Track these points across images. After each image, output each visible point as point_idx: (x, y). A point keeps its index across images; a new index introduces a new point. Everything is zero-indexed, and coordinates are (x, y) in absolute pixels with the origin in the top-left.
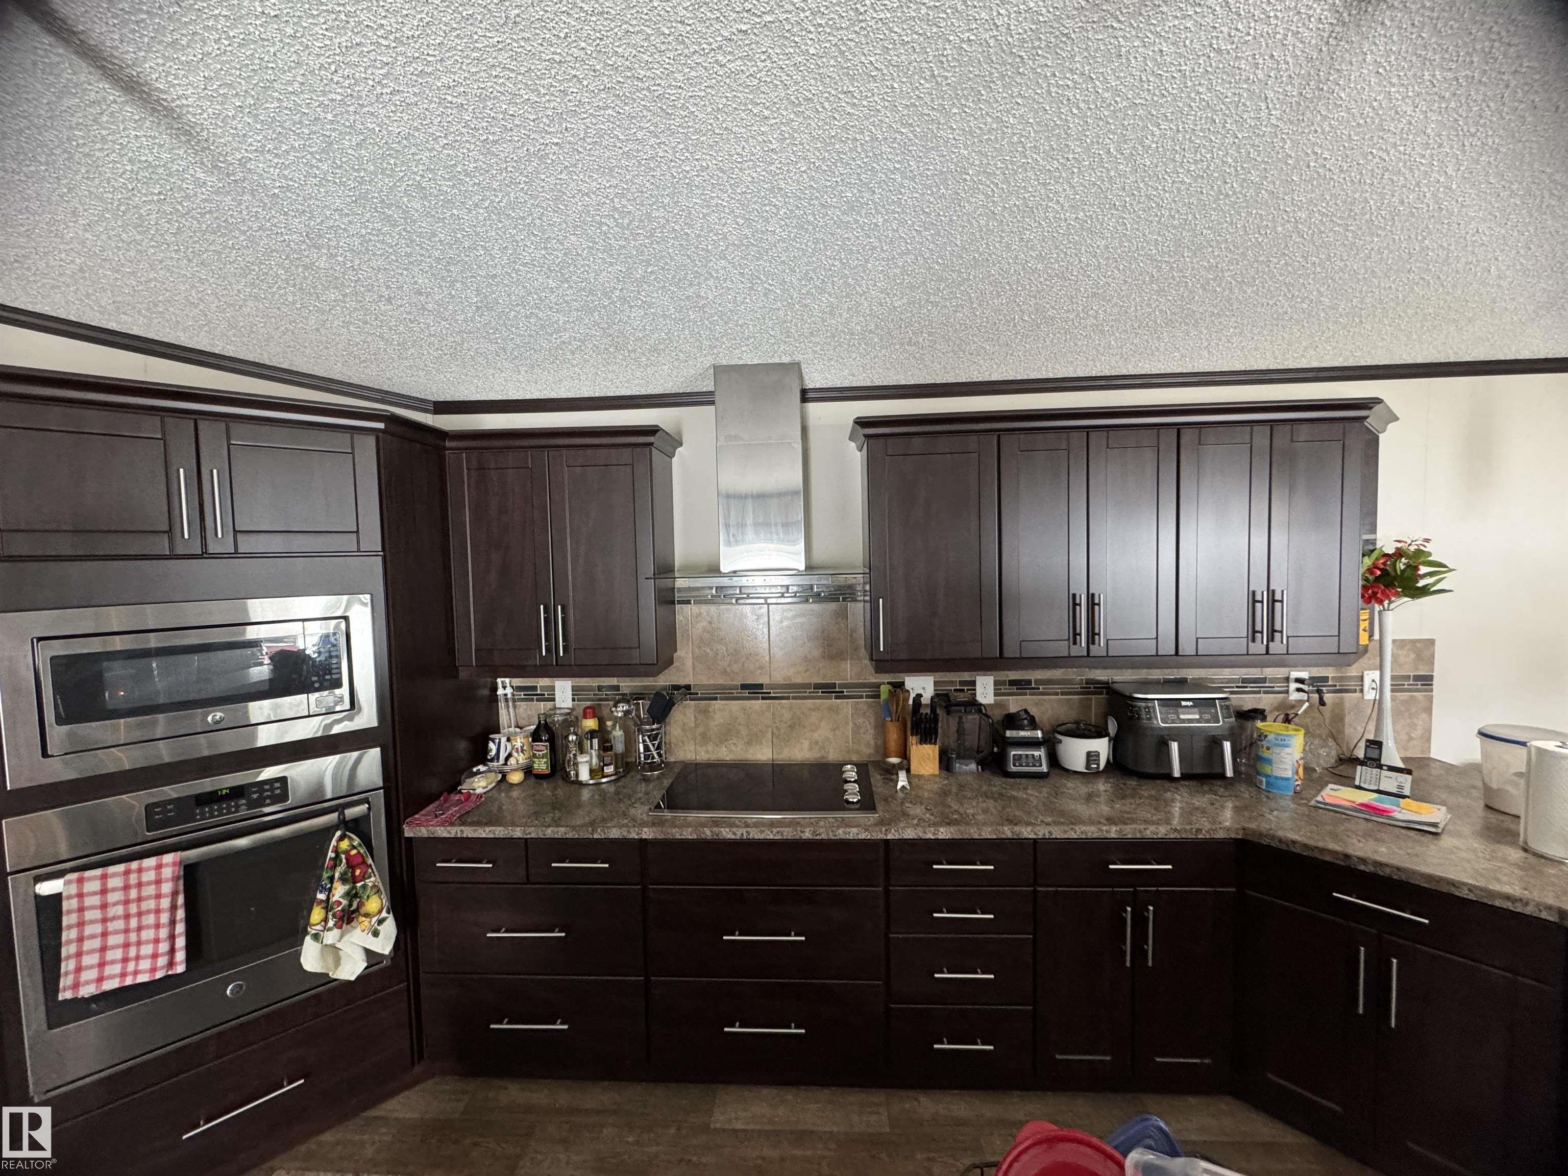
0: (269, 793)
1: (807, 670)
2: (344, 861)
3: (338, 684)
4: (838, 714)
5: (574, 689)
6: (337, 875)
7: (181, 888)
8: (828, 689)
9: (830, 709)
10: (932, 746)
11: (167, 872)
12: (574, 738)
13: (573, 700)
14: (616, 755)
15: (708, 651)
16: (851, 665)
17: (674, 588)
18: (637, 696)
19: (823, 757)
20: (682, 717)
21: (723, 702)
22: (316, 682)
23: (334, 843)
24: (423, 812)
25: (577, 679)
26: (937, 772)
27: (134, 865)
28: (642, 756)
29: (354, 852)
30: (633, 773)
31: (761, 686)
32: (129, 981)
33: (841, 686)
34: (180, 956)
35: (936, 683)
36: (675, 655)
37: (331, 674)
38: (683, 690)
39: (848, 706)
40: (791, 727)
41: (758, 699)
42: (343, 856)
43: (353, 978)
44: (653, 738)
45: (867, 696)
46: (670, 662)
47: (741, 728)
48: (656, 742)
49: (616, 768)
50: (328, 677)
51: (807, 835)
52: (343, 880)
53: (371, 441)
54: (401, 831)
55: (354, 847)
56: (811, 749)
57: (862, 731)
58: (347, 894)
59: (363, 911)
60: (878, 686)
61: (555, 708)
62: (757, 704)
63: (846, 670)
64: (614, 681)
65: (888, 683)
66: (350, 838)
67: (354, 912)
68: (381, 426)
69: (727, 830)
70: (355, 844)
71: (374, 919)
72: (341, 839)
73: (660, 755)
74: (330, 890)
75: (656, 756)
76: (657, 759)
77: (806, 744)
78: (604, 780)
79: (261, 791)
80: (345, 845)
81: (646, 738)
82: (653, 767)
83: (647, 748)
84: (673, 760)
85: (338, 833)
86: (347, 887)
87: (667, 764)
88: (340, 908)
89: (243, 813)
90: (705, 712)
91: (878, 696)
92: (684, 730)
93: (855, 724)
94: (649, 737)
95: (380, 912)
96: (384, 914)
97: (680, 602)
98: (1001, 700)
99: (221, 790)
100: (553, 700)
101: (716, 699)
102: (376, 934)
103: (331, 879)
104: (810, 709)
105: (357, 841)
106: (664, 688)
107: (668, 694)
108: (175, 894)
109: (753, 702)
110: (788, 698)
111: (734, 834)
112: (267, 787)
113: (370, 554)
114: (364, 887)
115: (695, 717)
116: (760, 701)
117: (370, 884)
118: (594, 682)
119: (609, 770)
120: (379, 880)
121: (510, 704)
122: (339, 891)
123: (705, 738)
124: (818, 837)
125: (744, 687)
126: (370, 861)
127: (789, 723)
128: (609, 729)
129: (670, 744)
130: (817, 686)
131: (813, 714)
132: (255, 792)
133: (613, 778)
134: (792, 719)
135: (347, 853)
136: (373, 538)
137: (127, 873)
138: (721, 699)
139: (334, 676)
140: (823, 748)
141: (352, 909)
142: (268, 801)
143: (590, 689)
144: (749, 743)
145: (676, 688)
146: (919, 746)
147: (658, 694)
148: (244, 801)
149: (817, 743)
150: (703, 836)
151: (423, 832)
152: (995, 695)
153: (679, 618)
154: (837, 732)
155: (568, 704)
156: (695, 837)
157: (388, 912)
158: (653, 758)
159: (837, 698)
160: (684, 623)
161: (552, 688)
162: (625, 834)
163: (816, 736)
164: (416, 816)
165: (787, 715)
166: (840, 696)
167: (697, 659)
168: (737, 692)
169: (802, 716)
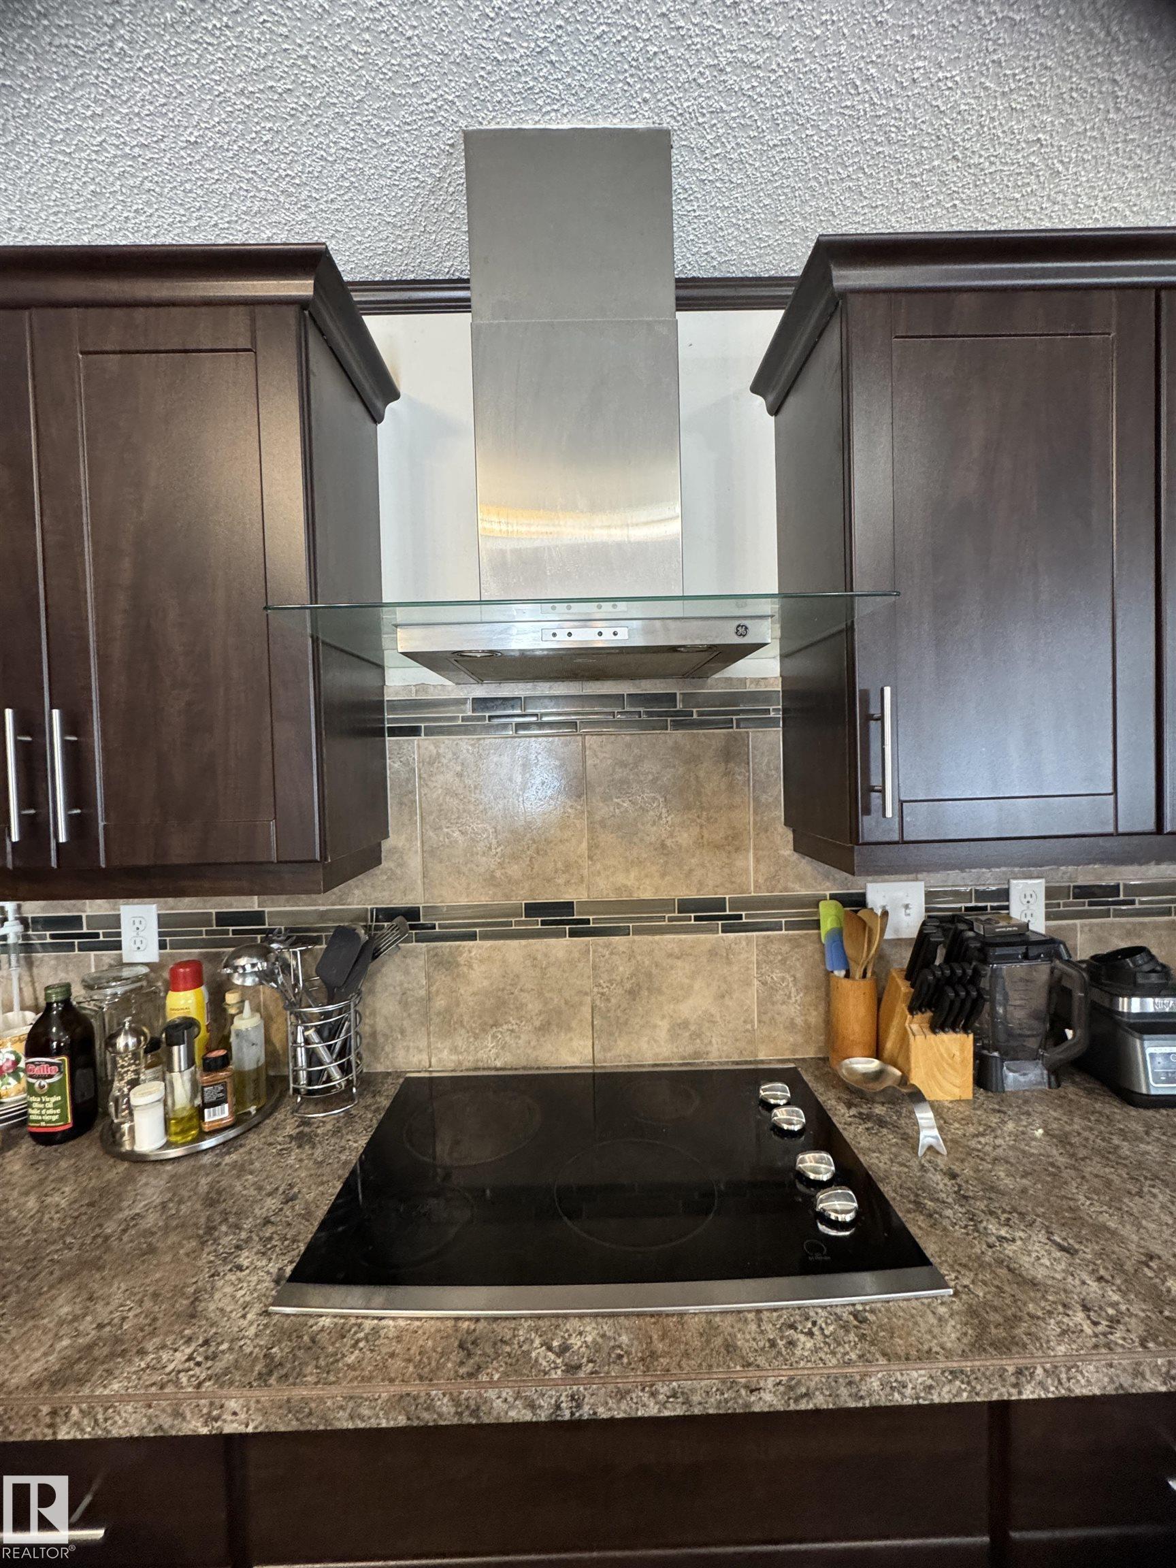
1: (663, 875)
4: (729, 963)
5: (163, 921)
8: (708, 912)
9: (713, 953)
10: (961, 1036)
12: (131, 1041)
13: (162, 946)
14: (240, 1076)
15: (456, 834)
16: (757, 860)
17: (383, 701)
18: (299, 936)
19: (697, 1054)
20: (399, 977)
21: (488, 943)
25: (171, 900)
26: (968, 1094)
28: (303, 1075)
30: (279, 1116)
31: (568, 907)
33: (735, 904)
35: (930, 896)
36: (386, 845)
38: (399, 919)
39: (746, 947)
40: (633, 993)
41: (561, 934)
44: (329, 1032)
45: (791, 926)
46: (370, 859)
47: (525, 998)
48: (338, 1042)
49: (239, 1103)
56: (674, 1036)
57: (779, 997)
60: (815, 902)
61: (121, 964)
62: (561, 947)
63: (747, 870)
64: (252, 904)
65: (833, 897)
69: (507, 1393)
73: (345, 1069)
75: (336, 1074)
76: (338, 1079)
78: (207, 1144)
81: (312, 1034)
82: (328, 1099)
83: (313, 1058)
84: (380, 1068)
87: (368, 1082)
90: (448, 964)
91: (817, 925)
92: (404, 1004)
93: (764, 983)
94: (319, 1031)
97: (394, 732)
98: (1060, 928)
100: (118, 946)
101: (472, 937)
104: (670, 955)
106: (360, 916)
107: (367, 928)
109: (552, 941)
110: (624, 932)
111: (532, 1406)
115: (428, 977)
116: (567, 941)
118: (213, 906)
119: (220, 1114)
123: (448, 1023)
125: (533, 909)
127: (628, 986)
128: (232, 1011)
129: (374, 1035)
130: (686, 906)
131: (679, 963)
133: (231, 1134)
134: (632, 975)
138: (486, 936)
140: (697, 1035)
143: (203, 919)
144: (544, 1029)
145: (389, 914)
146: (931, 1036)
147: (343, 935)
149: (685, 1024)
150: (428, 1418)
152: (1048, 917)
153: (393, 765)
154: (727, 1001)
155: (152, 953)
158: (329, 1079)
159: (726, 930)
160: (403, 776)
161: (116, 921)
162: (166, 1421)
163: (687, 1009)
165: (624, 969)
166: (733, 924)
167: (430, 853)
168: (519, 922)
169: (654, 971)
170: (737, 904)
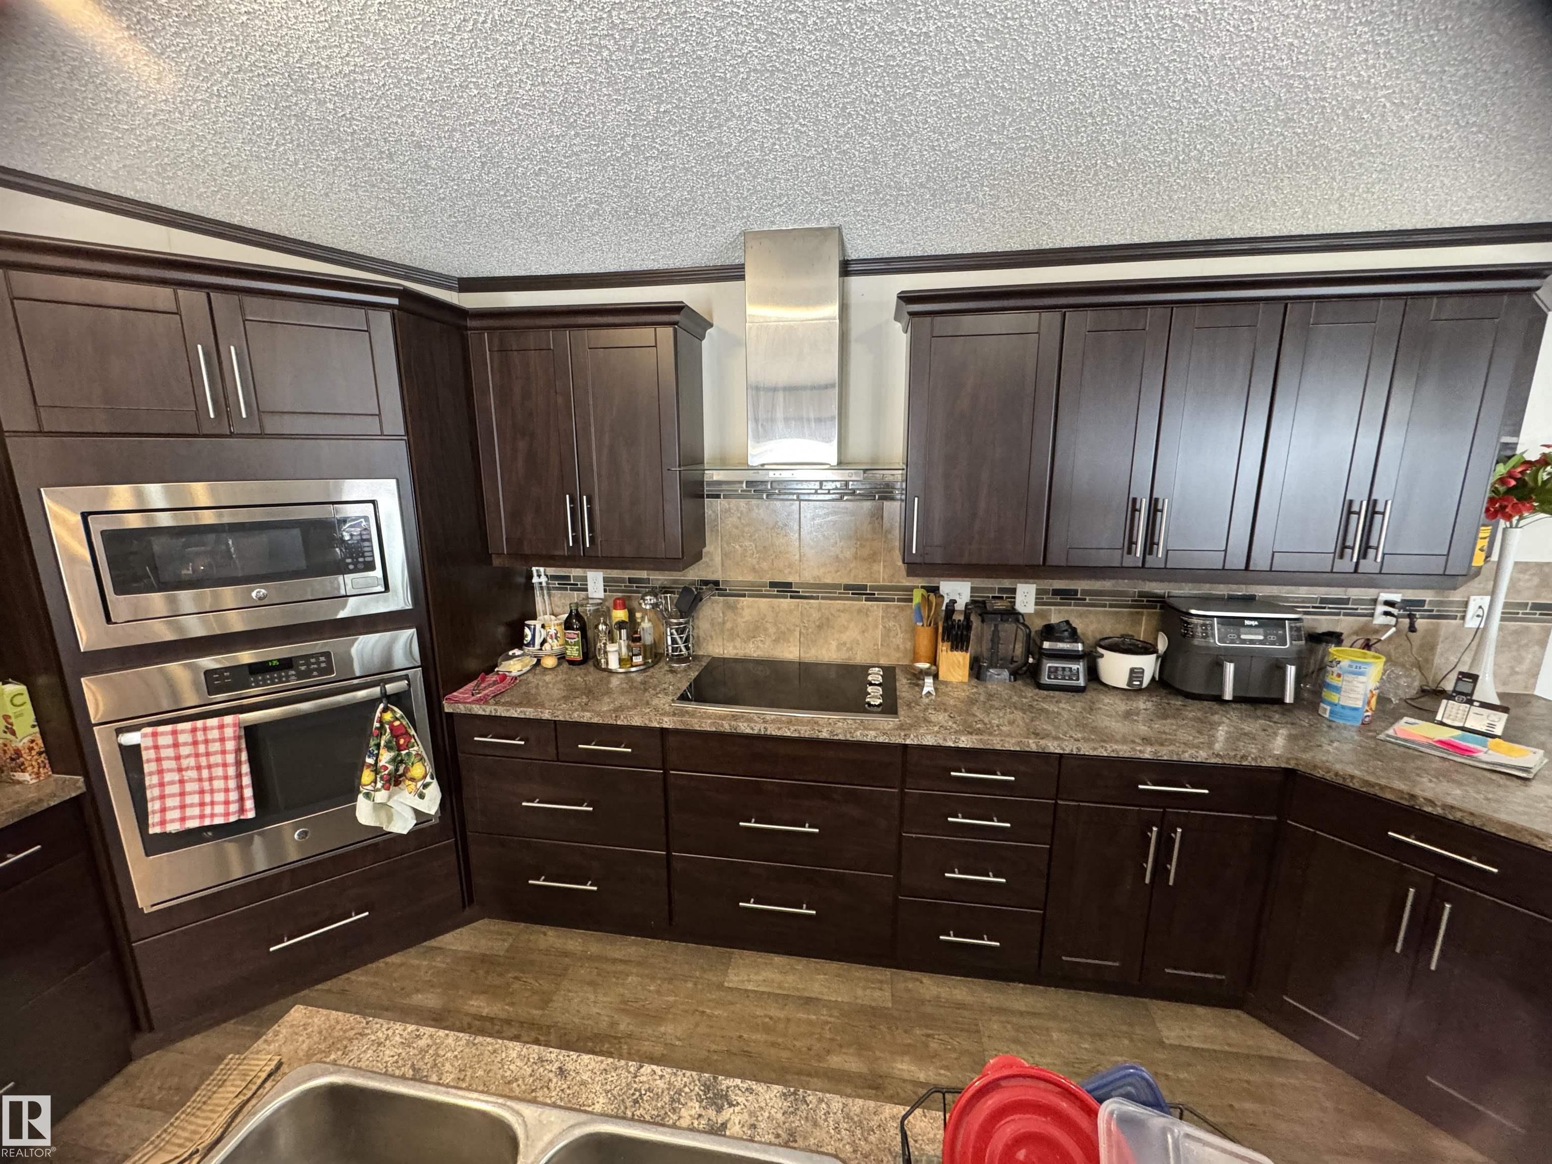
0: (315, 666)
1: (837, 571)
2: (388, 731)
3: (370, 567)
4: (867, 615)
5: (606, 580)
6: (383, 743)
7: (244, 746)
8: (858, 591)
9: (859, 611)
10: (964, 653)
11: (229, 732)
12: (604, 627)
13: (605, 591)
14: (645, 646)
15: (737, 547)
16: (884, 567)
17: (703, 482)
18: (665, 590)
19: (849, 659)
20: (710, 612)
21: (751, 599)
22: (349, 564)
23: (378, 714)
24: (461, 690)
25: (609, 571)
26: (966, 679)
27: (199, 724)
28: (670, 648)
29: (397, 723)
30: (661, 664)
31: (789, 585)
32: (207, 822)
33: (872, 588)
34: (250, 804)
35: (973, 590)
36: (705, 550)
37: (364, 557)
38: (711, 585)
39: (877, 609)
40: (820, 627)
41: (786, 597)
42: (387, 726)
43: (405, 832)
44: (681, 631)
45: (899, 600)
46: (698, 557)
47: (768, 625)
48: (684, 636)
49: (645, 658)
50: (361, 560)
51: (825, 735)
52: (389, 747)
53: (386, 316)
54: (441, 707)
55: (397, 719)
56: (839, 649)
57: (892, 634)
58: (393, 760)
59: (409, 775)
60: (911, 589)
61: (587, 598)
62: (786, 603)
63: (879, 572)
64: (644, 574)
65: (922, 587)
66: (393, 711)
67: (401, 776)
68: (395, 301)
69: (745, 724)
70: (398, 716)
71: (420, 784)
72: (385, 710)
73: (687, 648)
74: (377, 755)
75: (684, 649)
76: (684, 651)
77: (834, 644)
78: (633, 669)
79: (308, 664)
80: (388, 716)
81: (674, 631)
82: (681, 659)
83: (674, 641)
84: (701, 653)
85: (382, 706)
86: (392, 754)
87: (696, 658)
88: (386, 772)
89: (293, 683)
90: (733, 608)
91: (911, 600)
92: (712, 625)
93: (885, 627)
94: (677, 630)
95: (425, 777)
96: (428, 779)
97: (709, 496)
98: (1042, 610)
99: (271, 661)
100: (586, 590)
101: (744, 596)
102: (422, 796)
103: (378, 746)
104: (839, 611)
105: (399, 713)
106: (693, 583)
107: (696, 589)
108: (238, 751)
109: (782, 600)
110: (817, 598)
111: (752, 729)
112: (313, 660)
113: (393, 437)
114: (409, 754)
115: (723, 613)
116: (789, 600)
117: (414, 753)
118: (627, 574)
119: (638, 660)
120: (422, 749)
121: (545, 592)
122: (385, 757)
123: (733, 635)
124: (835, 738)
125: (773, 585)
126: (413, 732)
127: (817, 623)
128: (639, 620)
129: (698, 637)
130: (847, 587)
131: (842, 614)
132: (303, 665)
133: (642, 667)
134: (820, 619)
135: (391, 724)
136: (395, 421)
137: (194, 730)
138: (750, 596)
139: (368, 559)
140: (851, 649)
141: (399, 773)
142: (315, 673)
143: (622, 580)
144: (776, 641)
145: (706, 583)
146: (950, 652)
147: (686, 590)
148: (293, 672)
149: (845, 644)
150: (722, 729)
151: (461, 709)
152: (1037, 604)
153: (708, 512)
154: (866, 634)
155: (600, 594)
156: (714, 729)
157: (432, 778)
158: (681, 651)
159: (867, 600)
160: (713, 516)
161: (585, 579)
162: (647, 722)
163: (844, 637)
164: (455, 694)
165: (816, 615)
166: (871, 598)
167: (725, 555)
168: (765, 590)
169: (830, 617)
170: (873, 588)
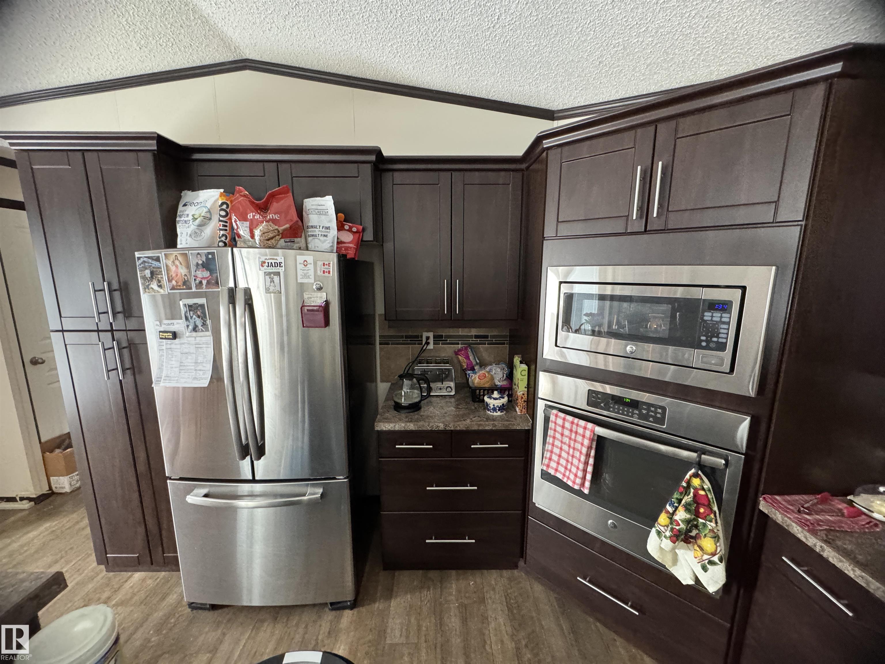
0: (653, 414)
2: (692, 494)
6: (683, 502)
7: (594, 446)
11: (588, 434)
22: (703, 341)
23: (688, 476)
24: (788, 498)
27: (576, 420)
29: (702, 493)
32: (565, 480)
34: (587, 484)
37: (718, 337)
42: (692, 490)
43: (684, 583)
50: (715, 339)
52: (687, 508)
54: (755, 502)
55: (703, 489)
58: (687, 522)
59: (699, 542)
66: (701, 479)
67: (692, 537)
70: (705, 487)
71: (706, 557)
72: (696, 475)
74: (676, 508)
79: (649, 410)
80: (696, 482)
85: (693, 471)
86: (688, 516)
88: (677, 528)
89: (635, 419)
95: (714, 554)
96: (716, 559)
99: (626, 398)
102: (705, 569)
103: (680, 501)
105: (707, 485)
108: (590, 448)
112: (653, 409)
114: (704, 525)
117: (710, 527)
120: (720, 527)
122: (681, 515)
132: (645, 409)
135: (696, 489)
137: (572, 423)
139: (720, 340)
141: (691, 534)
142: (651, 419)
148: (637, 412)
151: (778, 517)
157: (721, 560)
164: (778, 498)
